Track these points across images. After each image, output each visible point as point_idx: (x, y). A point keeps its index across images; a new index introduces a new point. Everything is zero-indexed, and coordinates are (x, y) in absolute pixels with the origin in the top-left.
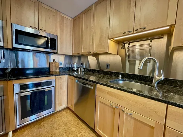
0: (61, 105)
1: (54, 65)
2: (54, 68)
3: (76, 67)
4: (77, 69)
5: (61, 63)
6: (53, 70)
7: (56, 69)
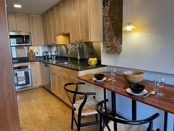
0: (37, 84)
1: (31, 54)
2: (31, 57)
3: (50, 55)
4: (51, 57)
5: (37, 53)
6: (31, 58)
7: (33, 58)
